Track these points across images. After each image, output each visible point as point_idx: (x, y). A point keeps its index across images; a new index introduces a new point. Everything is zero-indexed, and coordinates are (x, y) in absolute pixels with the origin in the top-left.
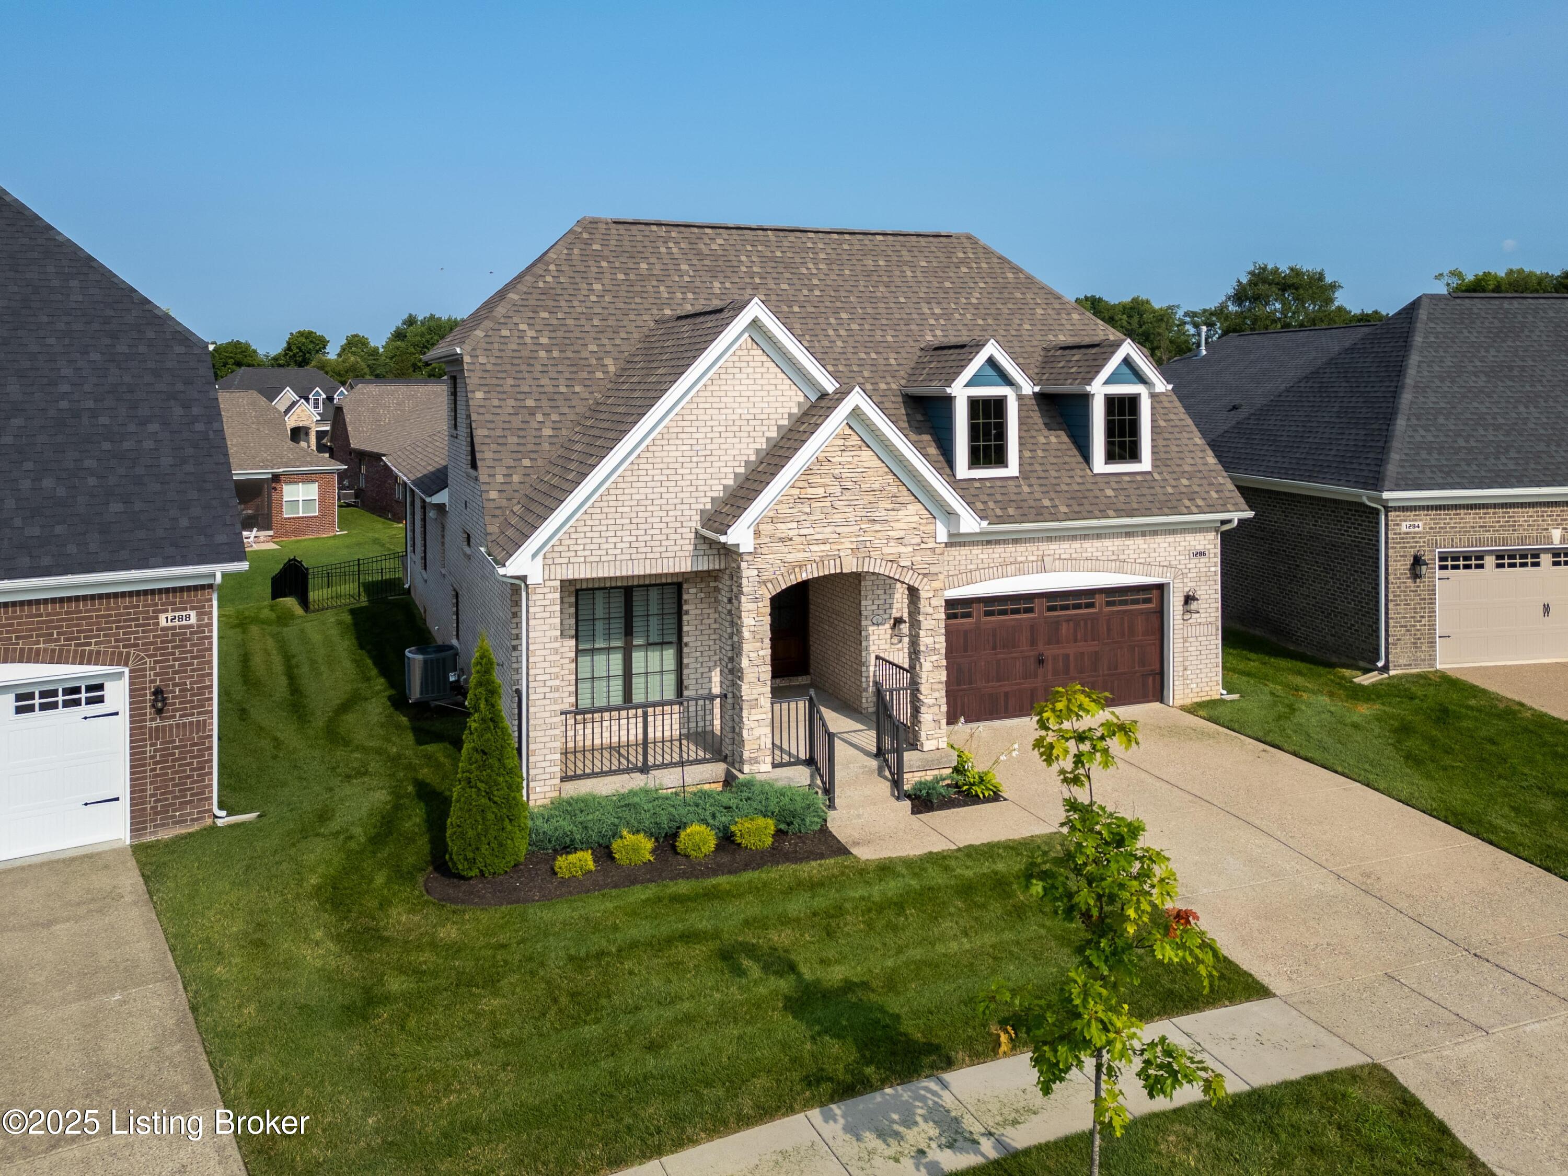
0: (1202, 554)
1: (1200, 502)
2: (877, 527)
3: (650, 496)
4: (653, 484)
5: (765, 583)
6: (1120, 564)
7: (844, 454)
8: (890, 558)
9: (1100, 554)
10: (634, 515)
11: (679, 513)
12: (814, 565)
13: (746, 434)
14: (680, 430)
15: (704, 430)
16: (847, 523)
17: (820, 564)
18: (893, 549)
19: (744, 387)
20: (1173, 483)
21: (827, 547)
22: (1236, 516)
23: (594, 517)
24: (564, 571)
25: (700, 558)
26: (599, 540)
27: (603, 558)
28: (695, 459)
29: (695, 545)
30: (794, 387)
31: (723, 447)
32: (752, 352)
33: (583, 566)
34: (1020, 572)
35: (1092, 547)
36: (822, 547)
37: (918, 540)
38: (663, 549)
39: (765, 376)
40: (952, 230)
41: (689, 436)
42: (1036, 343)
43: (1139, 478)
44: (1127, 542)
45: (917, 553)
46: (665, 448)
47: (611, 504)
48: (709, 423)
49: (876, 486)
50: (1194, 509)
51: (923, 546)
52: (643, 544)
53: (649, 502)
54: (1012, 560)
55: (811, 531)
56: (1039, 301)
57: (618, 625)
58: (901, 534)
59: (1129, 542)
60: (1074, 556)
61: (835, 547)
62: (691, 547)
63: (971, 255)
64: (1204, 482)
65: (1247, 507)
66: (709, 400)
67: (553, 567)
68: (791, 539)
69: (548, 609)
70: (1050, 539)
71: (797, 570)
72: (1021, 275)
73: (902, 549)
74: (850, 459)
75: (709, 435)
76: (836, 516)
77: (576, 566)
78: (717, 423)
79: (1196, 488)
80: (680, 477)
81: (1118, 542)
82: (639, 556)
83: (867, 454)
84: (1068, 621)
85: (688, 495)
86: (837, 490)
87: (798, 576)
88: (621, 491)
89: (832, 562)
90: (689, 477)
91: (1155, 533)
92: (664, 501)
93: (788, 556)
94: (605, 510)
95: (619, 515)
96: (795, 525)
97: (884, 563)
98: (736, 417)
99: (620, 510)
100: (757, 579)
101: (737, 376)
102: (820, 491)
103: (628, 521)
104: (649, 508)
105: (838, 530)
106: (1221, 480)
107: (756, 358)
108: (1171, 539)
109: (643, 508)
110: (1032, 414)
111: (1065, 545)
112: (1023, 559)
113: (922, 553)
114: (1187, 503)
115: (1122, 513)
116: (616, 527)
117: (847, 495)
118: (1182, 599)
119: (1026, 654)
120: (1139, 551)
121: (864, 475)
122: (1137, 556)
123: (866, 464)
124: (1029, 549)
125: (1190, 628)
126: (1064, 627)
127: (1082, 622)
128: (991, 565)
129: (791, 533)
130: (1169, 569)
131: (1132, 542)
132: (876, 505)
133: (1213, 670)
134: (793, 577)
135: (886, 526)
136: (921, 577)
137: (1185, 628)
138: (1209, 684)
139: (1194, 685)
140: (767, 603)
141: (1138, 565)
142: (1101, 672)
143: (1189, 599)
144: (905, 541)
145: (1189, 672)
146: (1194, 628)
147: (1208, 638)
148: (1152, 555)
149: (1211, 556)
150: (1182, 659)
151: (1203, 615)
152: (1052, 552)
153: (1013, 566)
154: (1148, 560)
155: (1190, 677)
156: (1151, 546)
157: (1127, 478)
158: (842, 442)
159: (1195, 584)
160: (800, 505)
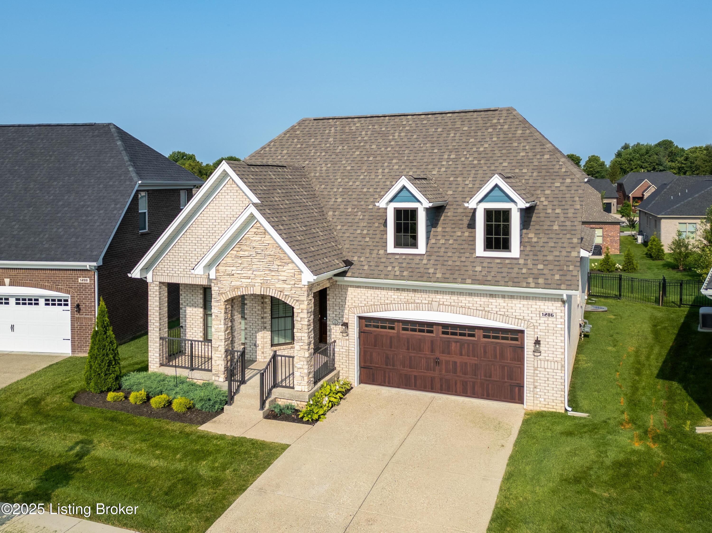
0: (550, 315)
2: (273, 274)
3: (191, 250)
4: (192, 244)
5: (222, 294)
6: (486, 314)
7: (257, 236)
8: (279, 290)
9: (471, 305)
10: (185, 257)
12: (244, 289)
15: (212, 221)
16: (259, 270)
17: (246, 289)
18: (280, 285)
19: (229, 202)
21: (250, 281)
23: (170, 257)
24: (160, 278)
26: (173, 267)
28: (208, 234)
31: (220, 229)
32: (232, 186)
33: (167, 277)
34: (417, 309)
35: (465, 300)
36: (247, 281)
37: (293, 282)
41: (206, 224)
43: (507, 261)
44: (491, 300)
45: (293, 289)
47: (177, 251)
49: (272, 253)
51: (295, 285)
54: (413, 301)
55: (242, 272)
58: (285, 278)
60: (452, 304)
61: (253, 281)
64: (557, 268)
66: (214, 207)
67: (156, 276)
68: (233, 275)
69: (155, 293)
70: (436, 292)
71: (236, 290)
73: (285, 286)
74: (260, 239)
75: (214, 224)
76: (254, 266)
77: (164, 276)
78: (217, 218)
79: (546, 272)
80: (202, 242)
81: (484, 300)
84: (456, 342)
86: (254, 254)
87: (236, 293)
89: (252, 288)
90: (206, 242)
91: (512, 297)
92: (196, 252)
93: (232, 283)
95: (179, 257)
96: (235, 268)
97: (277, 292)
98: (225, 216)
99: (180, 254)
100: (218, 292)
101: (226, 197)
102: (246, 253)
103: (183, 260)
104: (191, 255)
105: (255, 273)
107: (234, 189)
108: (525, 302)
109: (188, 255)
112: (420, 301)
113: (296, 289)
114: (530, 280)
116: (179, 262)
117: (259, 256)
118: (533, 342)
119: (428, 356)
120: (499, 307)
121: (266, 247)
122: (498, 310)
123: (268, 242)
124: (423, 296)
125: (539, 362)
126: (453, 346)
127: (466, 345)
128: (400, 302)
129: (233, 272)
130: (523, 321)
131: (494, 301)
132: (272, 263)
133: (558, 392)
134: (234, 293)
135: (277, 274)
136: (295, 301)
137: (536, 361)
138: (555, 401)
139: (543, 400)
140: (222, 303)
141: (499, 316)
142: (479, 377)
143: (537, 342)
144: (287, 282)
145: (538, 390)
146: (543, 362)
147: (555, 371)
148: (509, 310)
149: (558, 317)
150: (532, 380)
151: (550, 355)
152: (438, 300)
153: (413, 305)
154: (506, 313)
155: (539, 393)
156: (509, 305)
157: (498, 261)
158: (256, 230)
159: (544, 334)
160: (237, 259)
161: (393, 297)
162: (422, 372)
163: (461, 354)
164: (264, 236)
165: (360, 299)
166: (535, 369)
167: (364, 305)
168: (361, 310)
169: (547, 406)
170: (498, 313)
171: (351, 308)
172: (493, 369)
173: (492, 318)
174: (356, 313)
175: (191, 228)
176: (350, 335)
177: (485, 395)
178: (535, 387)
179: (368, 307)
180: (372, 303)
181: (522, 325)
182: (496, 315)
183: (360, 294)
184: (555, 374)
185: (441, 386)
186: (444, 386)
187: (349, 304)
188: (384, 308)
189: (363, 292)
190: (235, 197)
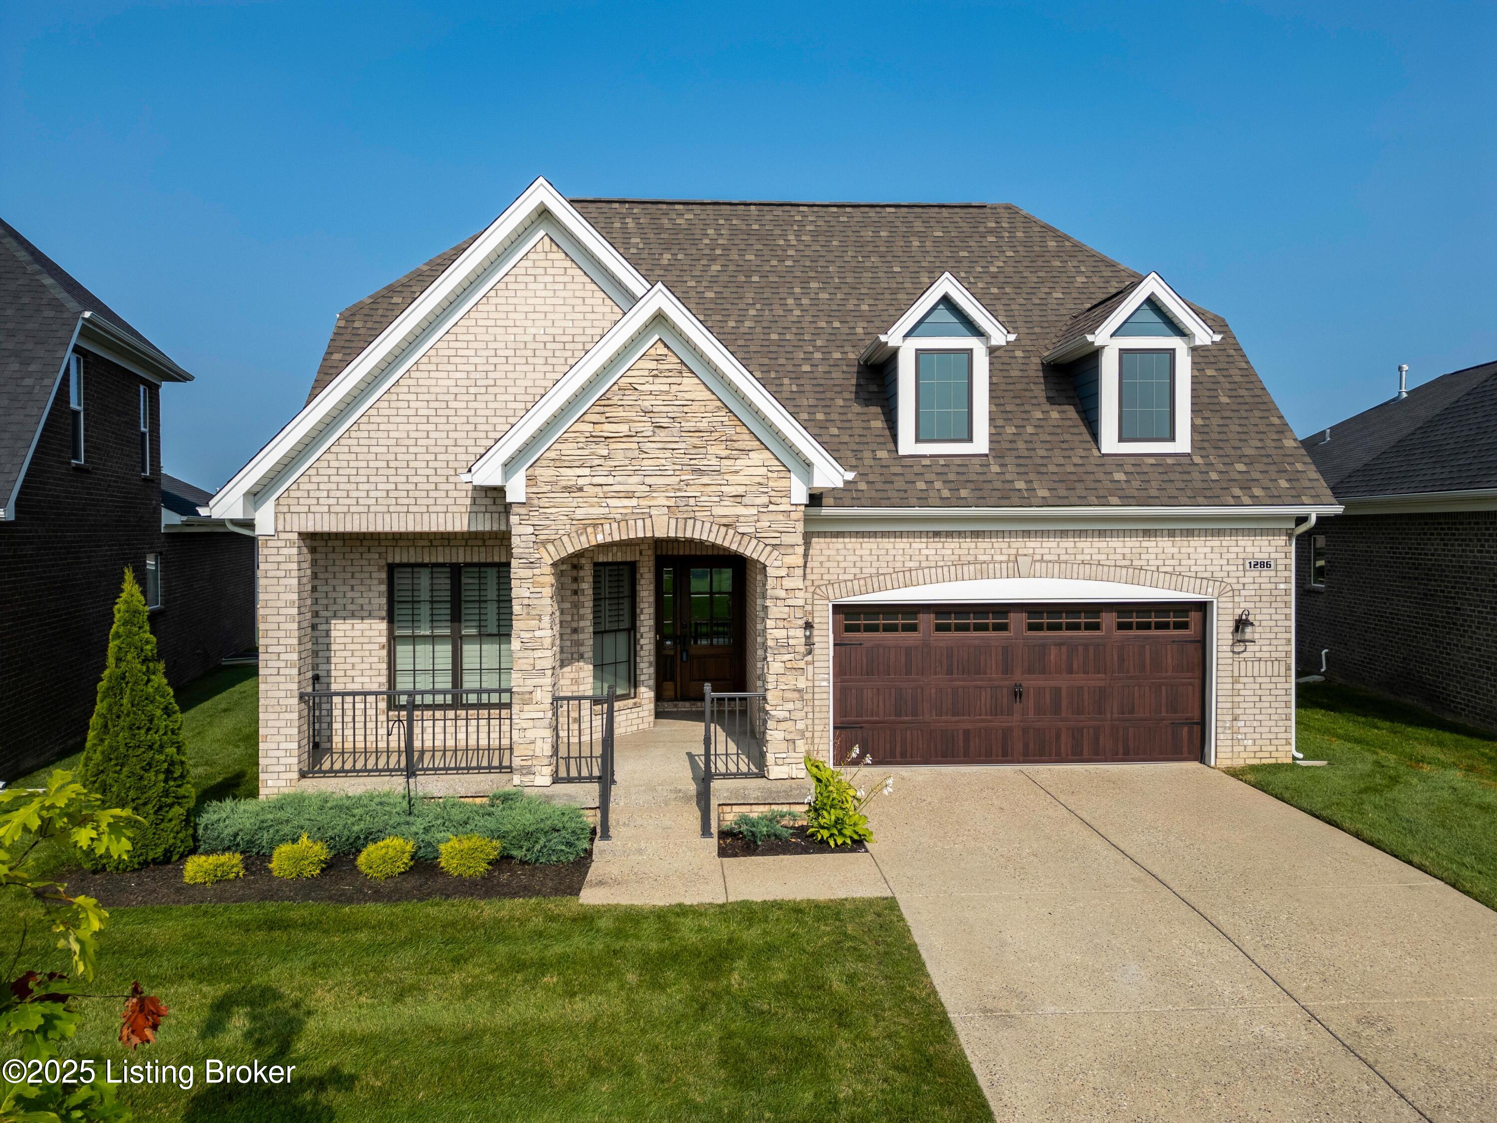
0: (1265, 565)
1: (1257, 492)
2: (705, 480)
3: (412, 435)
4: (417, 420)
5: (544, 543)
6: (1136, 573)
7: (657, 380)
8: (724, 521)
9: (1104, 557)
10: (392, 457)
11: (452, 457)
12: (614, 526)
13: (542, 361)
14: (453, 352)
15: (485, 353)
16: (661, 472)
17: (623, 524)
18: (728, 510)
19: (541, 301)
20: (1221, 467)
21: (634, 502)
22: (1314, 512)
23: (340, 457)
24: (303, 522)
25: (480, 516)
26: (348, 487)
27: (353, 509)
28: (472, 390)
29: (474, 499)
30: (608, 301)
31: (510, 375)
32: (551, 256)
33: (326, 516)
34: (982, 575)
35: (1090, 547)
36: (626, 502)
37: (764, 500)
38: (432, 501)
39: (569, 286)
40: (989, 201)
41: (464, 360)
42: (1065, 312)
43: (1169, 461)
44: (1144, 544)
45: (763, 517)
46: (433, 374)
47: (362, 442)
48: (491, 345)
49: (703, 425)
50: (1246, 500)
51: (772, 508)
52: (404, 494)
53: (412, 442)
54: (971, 558)
55: (610, 480)
56: (1083, 269)
57: (445, 610)
58: (740, 490)
59: (1150, 543)
60: (1063, 558)
61: (643, 503)
62: (468, 501)
63: (1005, 225)
64: (1273, 468)
65: (1334, 501)
66: (491, 315)
67: (288, 516)
68: (581, 489)
69: (282, 566)
70: (1027, 534)
71: (590, 530)
72: (1067, 243)
73: (741, 511)
74: (666, 388)
75: (491, 360)
76: (645, 462)
77: (318, 516)
78: (503, 345)
79: (1256, 475)
80: (452, 412)
81: (1132, 543)
82: (399, 508)
83: (689, 382)
84: (1059, 645)
85: (464, 435)
86: (648, 429)
87: (591, 538)
88: (375, 427)
89: (640, 523)
90: (465, 412)
91: (1190, 533)
92: (432, 442)
93: (578, 511)
94: (353, 449)
95: (373, 457)
96: (587, 471)
97: (715, 528)
98: (529, 338)
99: (373, 449)
100: (533, 538)
101: (530, 286)
102: (624, 428)
103: (384, 464)
104: (412, 449)
105: (648, 480)
106: (1299, 466)
107: (557, 264)
108: (1215, 542)
109: (404, 449)
110: (1032, 386)
111: (1051, 543)
112: (987, 558)
113: (772, 517)
114: (1237, 492)
115: (1131, 501)
116: (369, 472)
117: (662, 435)
118: (1232, 624)
119: (996, 683)
120: (1164, 556)
121: (686, 409)
122: (1160, 563)
123: (688, 396)
124: (996, 545)
125: (1243, 664)
126: (1053, 655)
127: (1080, 649)
128: (940, 564)
129: (581, 482)
130: (1211, 583)
131: (1153, 544)
132: (703, 451)
133: (1281, 723)
134: (583, 538)
135: (718, 479)
136: (769, 548)
137: (1236, 663)
138: (1274, 742)
139: (1250, 742)
140: (548, 570)
141: (1162, 575)
142: (1109, 715)
143: (1241, 624)
144: (746, 500)
145: (1241, 724)
146: (1250, 664)
147: (1273, 680)
148: (1184, 562)
149: (1280, 568)
150: (1229, 705)
151: (1264, 648)
152: (1031, 551)
153: (972, 567)
154: (1178, 569)
155: (1242, 730)
156: (1183, 550)
157: (1152, 461)
158: (653, 364)
159: (1252, 605)
160: (593, 446)
161: (925, 552)
162: (982, 721)
163: (1070, 671)
164: (678, 380)
165: (842, 565)
166: (1235, 680)
167: (851, 577)
168: (844, 590)
169: (1258, 755)
170: (1161, 569)
171: (819, 586)
172: (1136, 695)
173: (1148, 582)
174: (831, 597)
175: (413, 374)
176: (816, 652)
177: (1121, 751)
178: (1235, 719)
179: (862, 582)
180: (874, 571)
181: (1210, 590)
182: (1156, 574)
183: (843, 552)
184: (1273, 686)
185: (1026, 745)
186: (1031, 746)
187: (814, 577)
188: (901, 579)
189: (849, 546)
190: (561, 286)
